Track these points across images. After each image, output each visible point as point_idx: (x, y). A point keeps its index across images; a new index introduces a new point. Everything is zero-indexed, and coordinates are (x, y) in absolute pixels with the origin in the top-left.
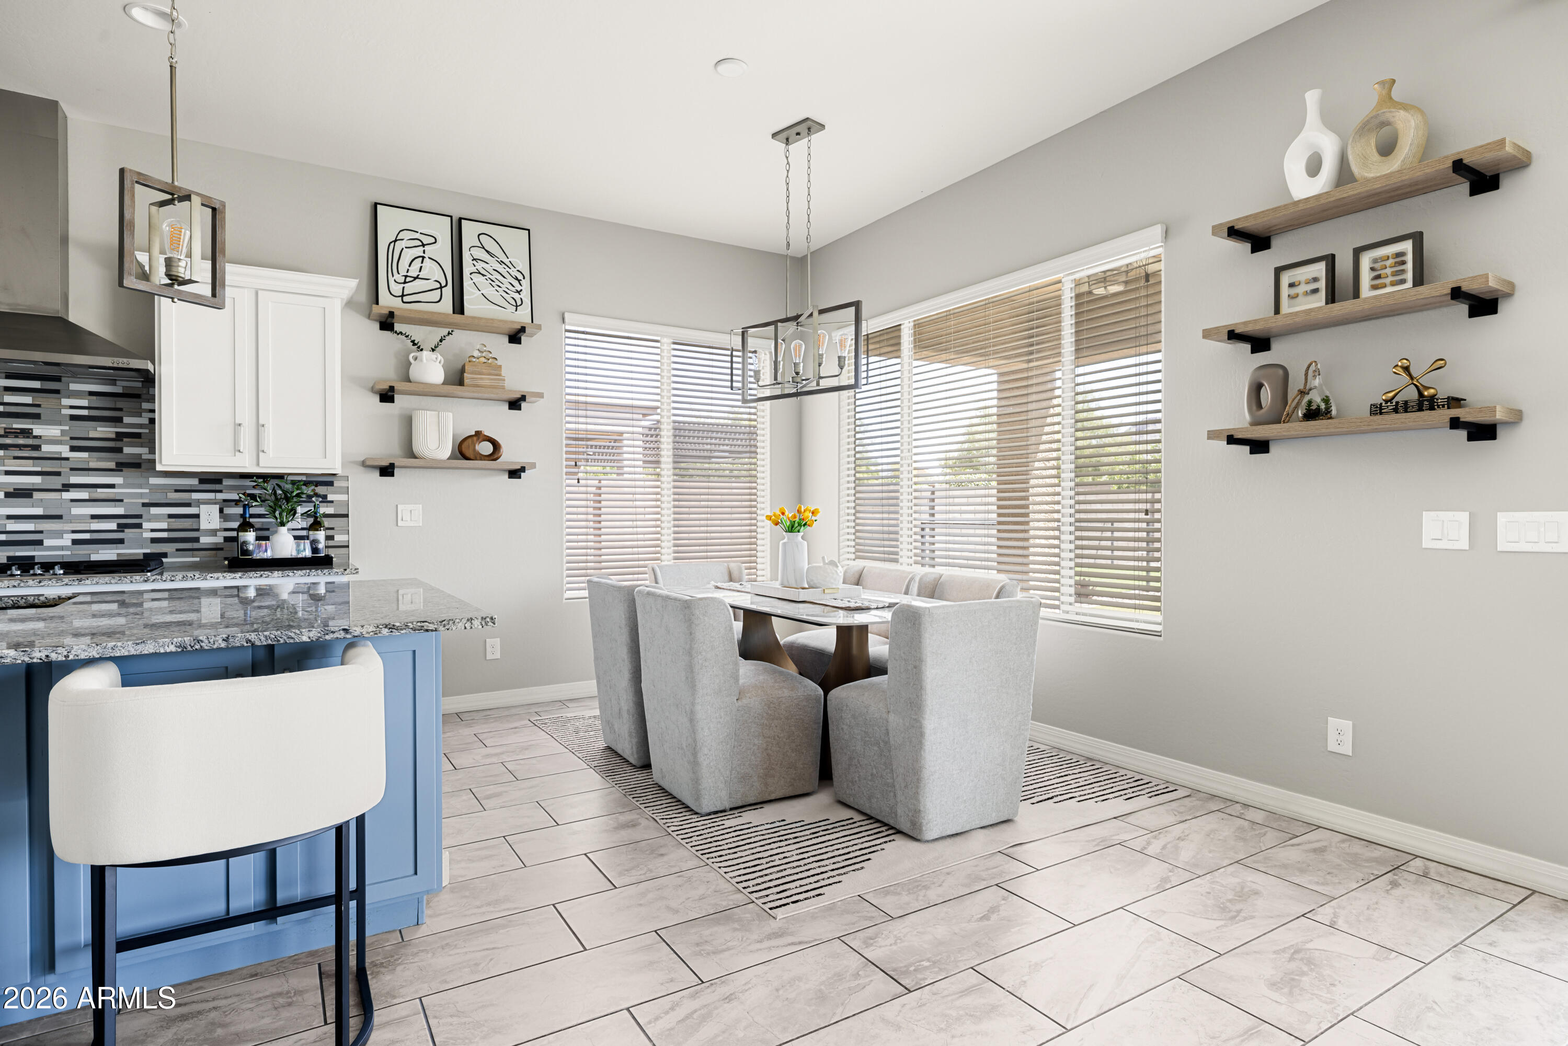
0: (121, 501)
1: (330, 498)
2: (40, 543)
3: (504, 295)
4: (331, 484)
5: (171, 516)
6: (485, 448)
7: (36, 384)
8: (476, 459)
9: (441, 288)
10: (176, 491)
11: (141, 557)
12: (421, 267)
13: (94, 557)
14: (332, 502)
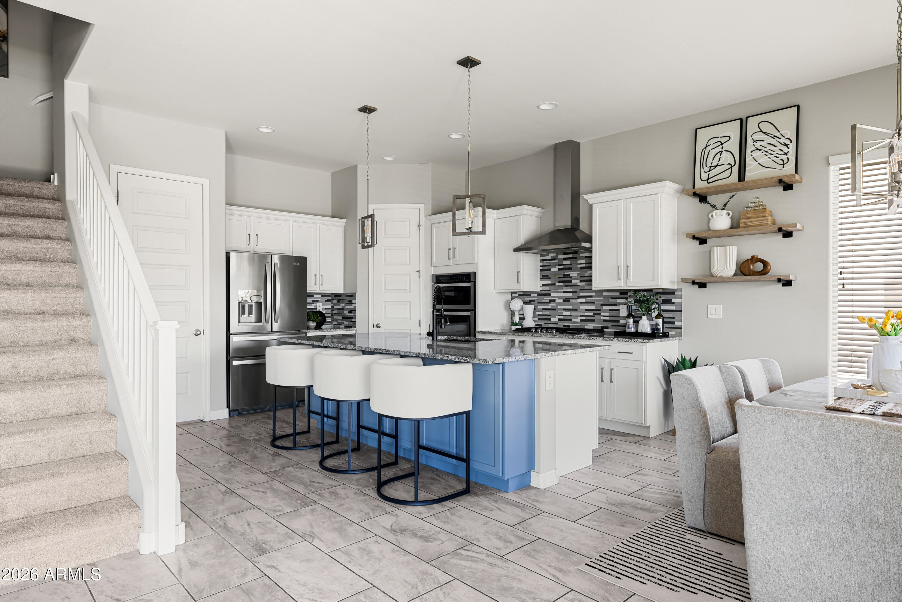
0: (594, 303)
1: (673, 301)
2: (571, 320)
3: (775, 159)
4: (673, 293)
5: (610, 310)
6: (759, 266)
7: (571, 256)
8: (750, 275)
9: (732, 167)
10: (612, 298)
11: (600, 328)
12: (720, 158)
13: (586, 327)
14: (674, 303)
